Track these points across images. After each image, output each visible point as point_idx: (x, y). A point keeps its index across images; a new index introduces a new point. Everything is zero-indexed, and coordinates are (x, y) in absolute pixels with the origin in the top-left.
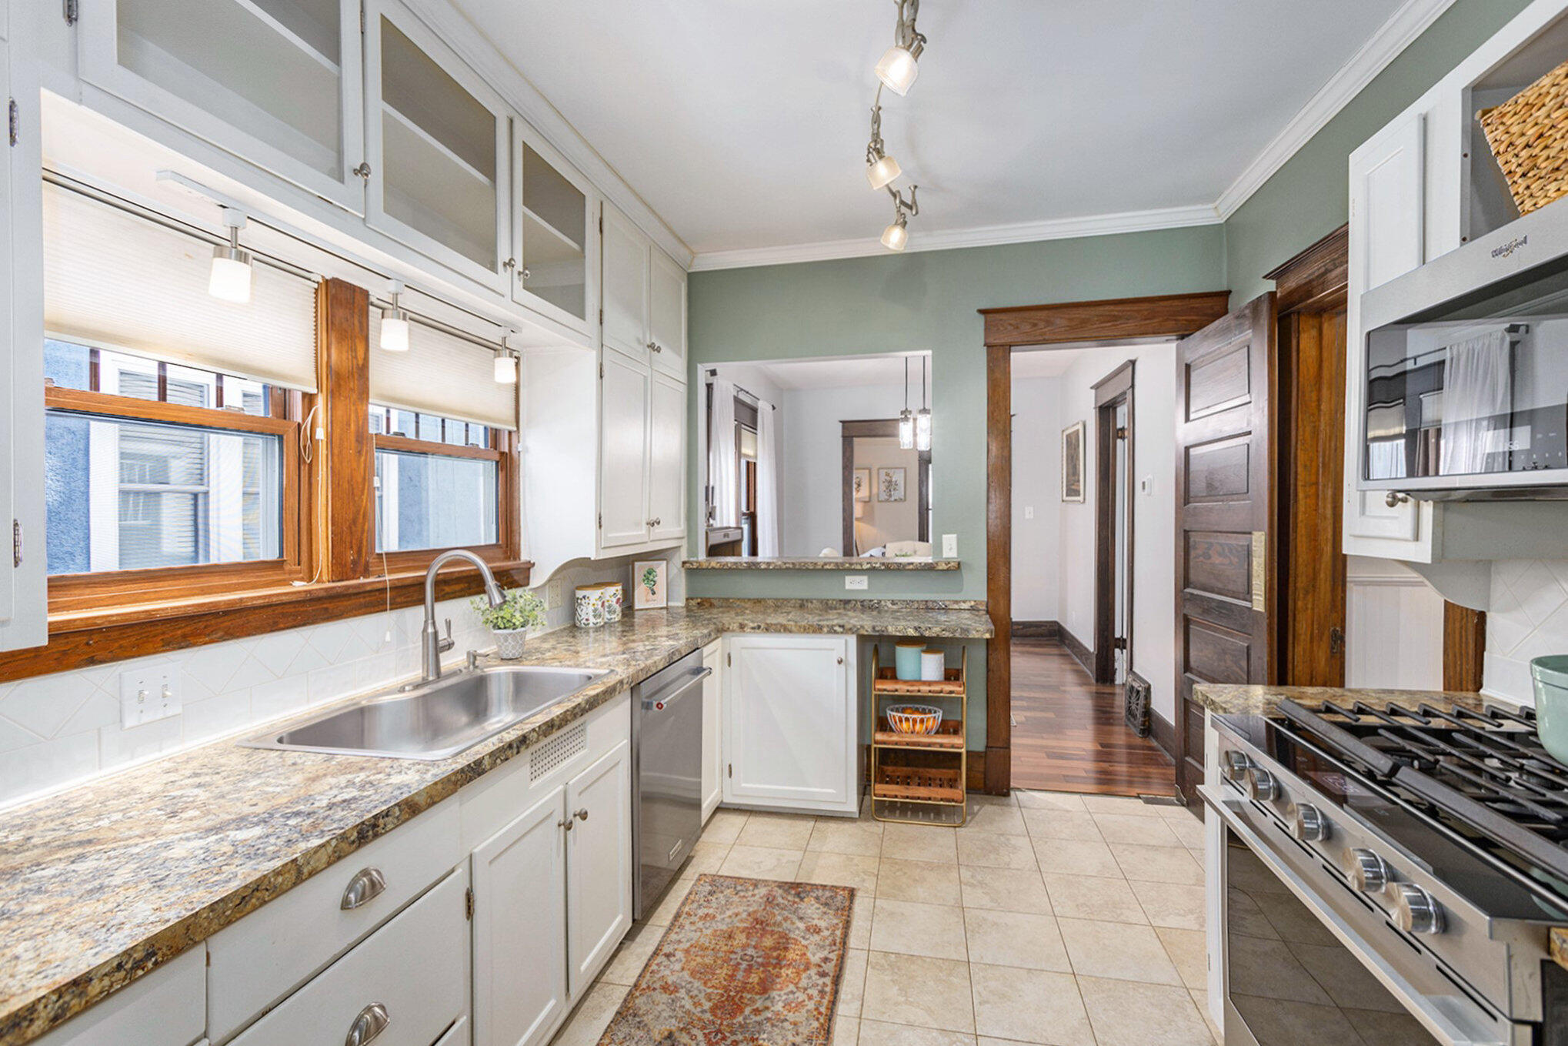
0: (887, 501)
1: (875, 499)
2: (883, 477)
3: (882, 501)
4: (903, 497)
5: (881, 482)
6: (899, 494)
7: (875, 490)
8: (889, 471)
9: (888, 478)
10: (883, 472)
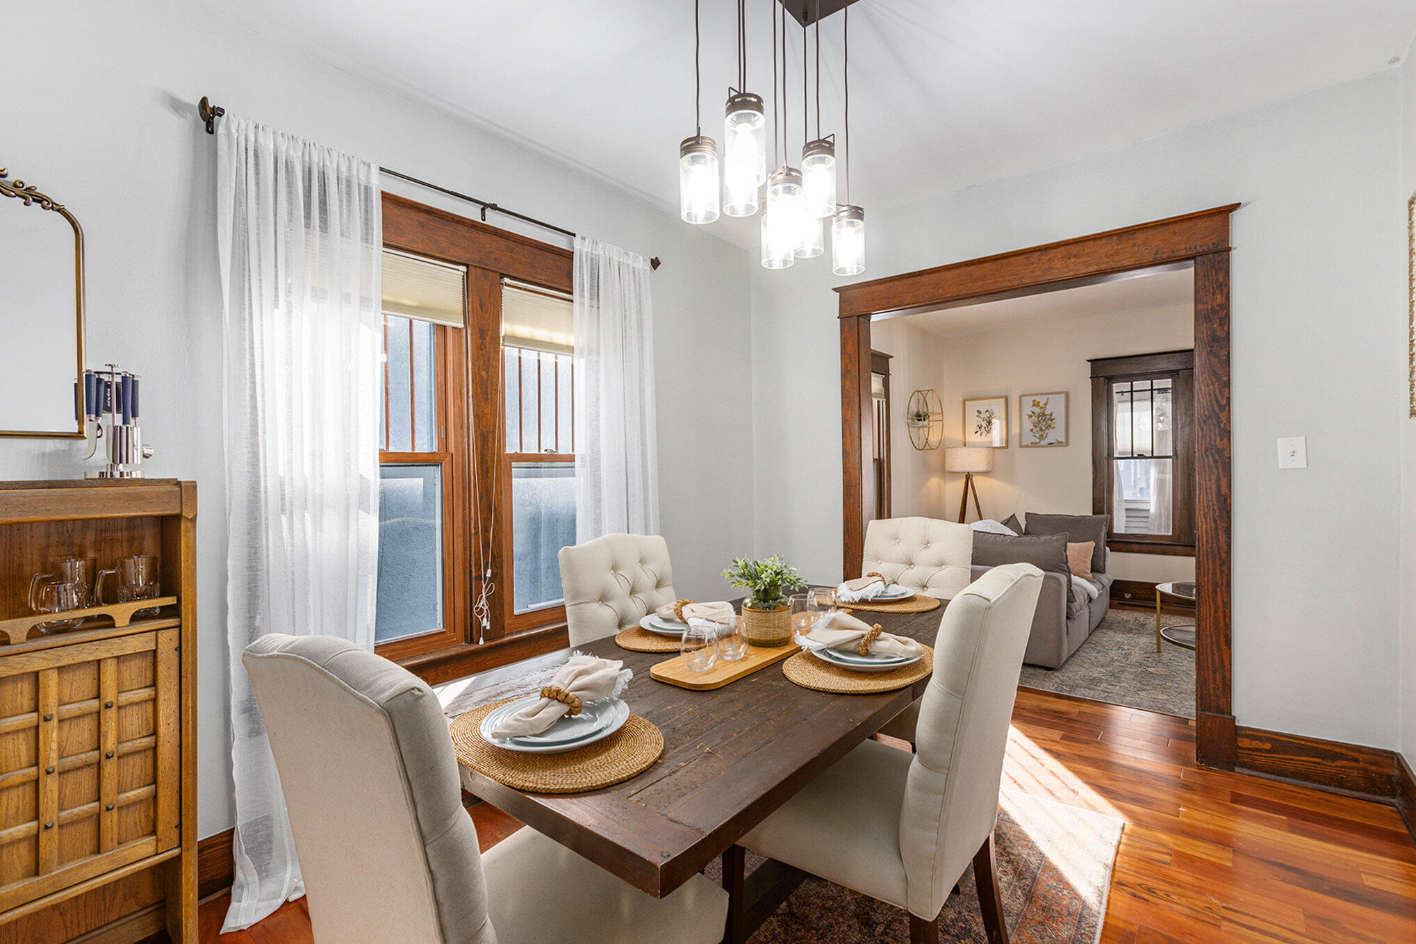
0: (1034, 445)
1: (1015, 442)
2: (1028, 409)
3: (1027, 446)
4: (1063, 439)
5: (1025, 418)
6: (1056, 434)
7: (1015, 430)
8: (1037, 398)
9: (1037, 410)
10: (1028, 402)
